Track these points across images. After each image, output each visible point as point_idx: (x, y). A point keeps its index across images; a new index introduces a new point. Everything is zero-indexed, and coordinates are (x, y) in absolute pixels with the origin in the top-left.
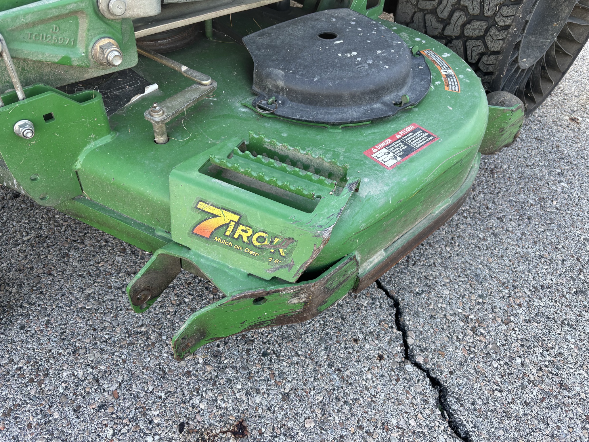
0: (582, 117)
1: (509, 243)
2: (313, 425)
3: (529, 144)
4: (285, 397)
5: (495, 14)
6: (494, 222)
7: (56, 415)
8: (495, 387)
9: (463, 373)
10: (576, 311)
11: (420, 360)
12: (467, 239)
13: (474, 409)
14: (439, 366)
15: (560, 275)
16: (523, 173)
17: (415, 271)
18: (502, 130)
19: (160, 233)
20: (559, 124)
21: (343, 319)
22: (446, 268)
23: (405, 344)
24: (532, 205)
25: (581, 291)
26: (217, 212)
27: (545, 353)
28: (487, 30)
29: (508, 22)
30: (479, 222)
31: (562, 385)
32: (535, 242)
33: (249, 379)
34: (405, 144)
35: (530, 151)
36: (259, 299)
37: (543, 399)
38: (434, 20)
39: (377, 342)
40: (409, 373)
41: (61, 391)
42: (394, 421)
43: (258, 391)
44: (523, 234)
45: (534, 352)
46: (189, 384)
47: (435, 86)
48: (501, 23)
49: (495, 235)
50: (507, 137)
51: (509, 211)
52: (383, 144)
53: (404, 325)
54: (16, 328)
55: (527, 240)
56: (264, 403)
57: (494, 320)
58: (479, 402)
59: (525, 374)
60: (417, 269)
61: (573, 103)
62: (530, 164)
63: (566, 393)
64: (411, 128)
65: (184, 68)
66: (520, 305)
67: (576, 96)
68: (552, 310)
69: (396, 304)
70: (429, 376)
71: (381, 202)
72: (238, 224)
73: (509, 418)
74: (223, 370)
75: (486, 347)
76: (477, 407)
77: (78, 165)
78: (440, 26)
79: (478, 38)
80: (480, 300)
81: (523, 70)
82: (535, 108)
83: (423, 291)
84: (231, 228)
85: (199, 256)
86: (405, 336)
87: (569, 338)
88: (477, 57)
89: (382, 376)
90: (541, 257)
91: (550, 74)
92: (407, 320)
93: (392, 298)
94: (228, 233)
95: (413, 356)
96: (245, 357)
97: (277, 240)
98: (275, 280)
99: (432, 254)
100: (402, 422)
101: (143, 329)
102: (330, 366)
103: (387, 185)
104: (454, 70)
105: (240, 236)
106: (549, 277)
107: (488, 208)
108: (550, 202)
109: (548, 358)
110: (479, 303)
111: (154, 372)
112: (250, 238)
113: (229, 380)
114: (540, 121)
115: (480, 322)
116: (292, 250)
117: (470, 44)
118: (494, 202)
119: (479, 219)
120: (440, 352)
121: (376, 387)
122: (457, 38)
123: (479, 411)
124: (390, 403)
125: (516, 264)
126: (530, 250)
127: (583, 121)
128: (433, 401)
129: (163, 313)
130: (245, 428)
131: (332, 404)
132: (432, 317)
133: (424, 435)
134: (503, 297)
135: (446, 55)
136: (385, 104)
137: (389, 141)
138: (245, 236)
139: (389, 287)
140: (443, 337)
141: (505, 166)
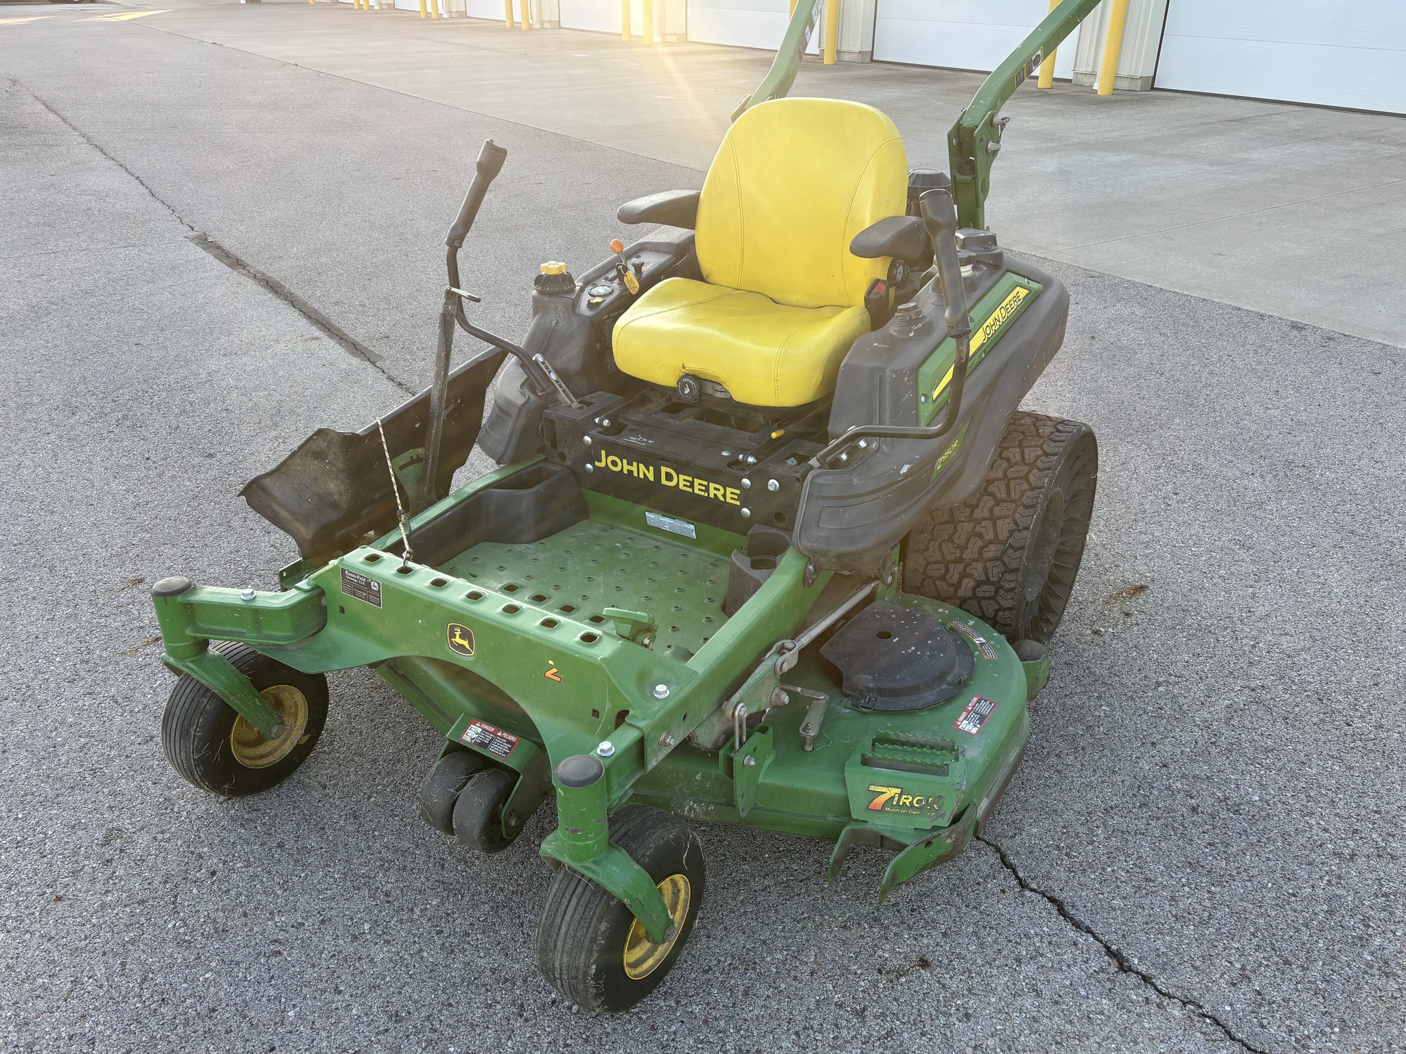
0: (1104, 627)
1: (1072, 776)
2: (974, 947)
3: (1061, 672)
4: (945, 935)
5: (1000, 579)
6: (1053, 760)
7: (783, 986)
8: (1097, 892)
9: (1070, 889)
10: (1144, 821)
11: (1034, 886)
12: (1035, 781)
13: (1087, 910)
14: (1051, 887)
15: (1123, 794)
16: (1064, 704)
17: (1002, 819)
18: (1037, 679)
19: (830, 819)
20: (1083, 641)
21: (960, 871)
22: (1027, 810)
23: (1017, 877)
24: (1082, 735)
25: (1144, 804)
26: (884, 789)
27: (1128, 859)
28: (996, 592)
29: (1013, 585)
30: (1040, 763)
31: (1147, 880)
32: (1094, 770)
33: (911, 929)
34: (978, 714)
35: (1063, 679)
36: (929, 843)
37: (1136, 892)
38: (944, 585)
39: (995, 881)
40: (1030, 897)
41: (775, 970)
42: (1032, 932)
43: (922, 936)
44: (1082, 765)
45: (1119, 860)
46: (867, 944)
47: (976, 657)
48: (1007, 586)
49: (1059, 772)
50: (1042, 681)
51: (1064, 747)
52: (961, 719)
53: (1011, 864)
54: (704, 940)
55: (1087, 770)
56: (932, 942)
57: (1081, 843)
58: (1089, 905)
59: (1117, 878)
60: (1003, 817)
61: (1090, 611)
62: (1068, 693)
63: (1152, 884)
64: (975, 699)
65: (799, 689)
66: (1097, 827)
67: (1091, 602)
68: (1125, 825)
69: (998, 850)
70: (1044, 895)
71: (981, 761)
72: (900, 795)
73: (1115, 910)
74: (887, 928)
75: (1081, 866)
76: (1089, 908)
77: (760, 781)
78: (952, 590)
79: (989, 598)
80: (1065, 831)
81: (1032, 602)
82: (1055, 629)
83: (1015, 834)
84: (896, 799)
85: (876, 825)
86: (1015, 872)
87: (1144, 843)
88: (993, 614)
89: (1010, 904)
90: (1103, 782)
91: (1058, 590)
92: (1012, 859)
93: (992, 845)
94: (894, 803)
95: (1028, 884)
96: (898, 915)
97: (931, 799)
98: (935, 828)
99: (1010, 801)
100: (1038, 931)
101: (805, 915)
102: (967, 906)
103: (980, 747)
104: (984, 638)
105: (904, 803)
106: (1114, 798)
107: (1043, 748)
108: (1097, 729)
109: (1131, 863)
110: (1064, 833)
111: (836, 942)
112: (911, 803)
113: (896, 934)
114: (1063, 642)
115: (1070, 847)
116: (942, 804)
117: (983, 603)
118: (1047, 741)
119: (1040, 760)
120: (1047, 877)
121: (1009, 912)
122: (971, 598)
123: (1091, 910)
124: (1024, 921)
125: (1084, 793)
126: (1092, 779)
127: (1106, 632)
128: (1055, 912)
129: (813, 900)
130: (927, 961)
131: (981, 931)
132: (1030, 852)
133: (1057, 934)
134: (1082, 824)
135: (971, 623)
136: (948, 684)
137: (964, 714)
138: (907, 802)
139: (986, 837)
140: (1046, 865)
141: (1046, 701)
